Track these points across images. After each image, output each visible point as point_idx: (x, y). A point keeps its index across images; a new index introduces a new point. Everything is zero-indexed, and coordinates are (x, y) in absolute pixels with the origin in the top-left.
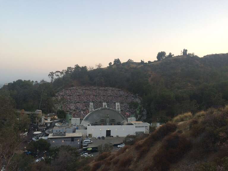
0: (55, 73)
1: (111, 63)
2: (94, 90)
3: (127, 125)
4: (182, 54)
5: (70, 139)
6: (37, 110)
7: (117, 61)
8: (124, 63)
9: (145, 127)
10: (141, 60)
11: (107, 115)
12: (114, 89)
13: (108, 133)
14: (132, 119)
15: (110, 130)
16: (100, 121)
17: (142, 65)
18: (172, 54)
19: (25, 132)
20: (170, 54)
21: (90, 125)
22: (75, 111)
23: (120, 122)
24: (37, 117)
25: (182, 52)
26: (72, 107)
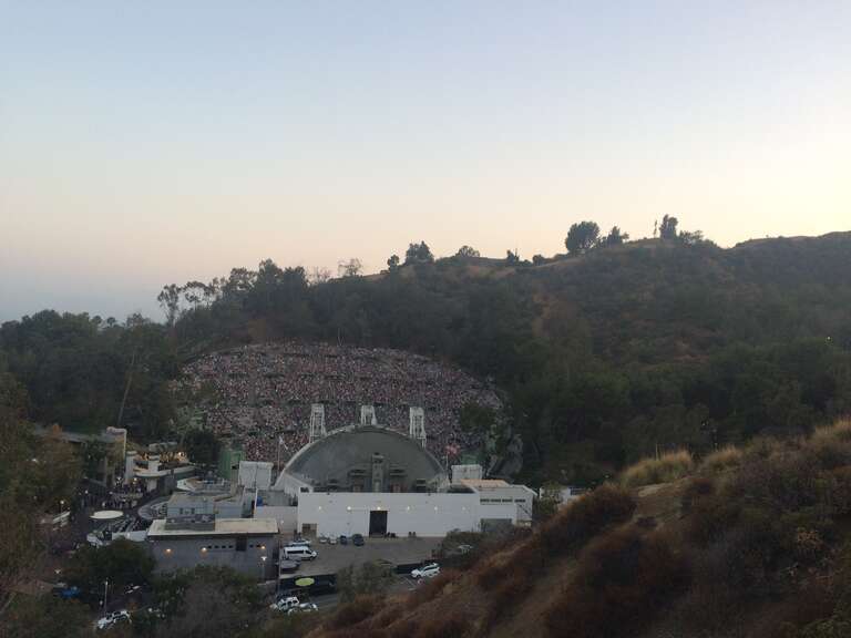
0: (185, 289)
1: (394, 259)
2: (330, 356)
3: (449, 492)
4: (658, 235)
5: (233, 542)
6: (109, 428)
7: (419, 253)
8: (444, 261)
9: (517, 501)
10: (509, 252)
11: (377, 454)
12: (403, 354)
13: (378, 520)
14: (468, 472)
15: (386, 512)
16: (349, 475)
17: (512, 270)
18: (621, 233)
19: (59, 510)
20: (615, 231)
21: (311, 491)
22: (255, 434)
23: (423, 482)
24: (109, 454)
25: (659, 226)
26: (242, 421)
